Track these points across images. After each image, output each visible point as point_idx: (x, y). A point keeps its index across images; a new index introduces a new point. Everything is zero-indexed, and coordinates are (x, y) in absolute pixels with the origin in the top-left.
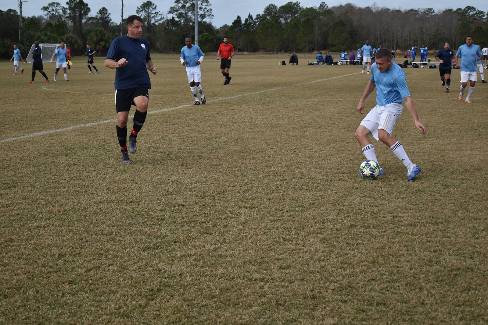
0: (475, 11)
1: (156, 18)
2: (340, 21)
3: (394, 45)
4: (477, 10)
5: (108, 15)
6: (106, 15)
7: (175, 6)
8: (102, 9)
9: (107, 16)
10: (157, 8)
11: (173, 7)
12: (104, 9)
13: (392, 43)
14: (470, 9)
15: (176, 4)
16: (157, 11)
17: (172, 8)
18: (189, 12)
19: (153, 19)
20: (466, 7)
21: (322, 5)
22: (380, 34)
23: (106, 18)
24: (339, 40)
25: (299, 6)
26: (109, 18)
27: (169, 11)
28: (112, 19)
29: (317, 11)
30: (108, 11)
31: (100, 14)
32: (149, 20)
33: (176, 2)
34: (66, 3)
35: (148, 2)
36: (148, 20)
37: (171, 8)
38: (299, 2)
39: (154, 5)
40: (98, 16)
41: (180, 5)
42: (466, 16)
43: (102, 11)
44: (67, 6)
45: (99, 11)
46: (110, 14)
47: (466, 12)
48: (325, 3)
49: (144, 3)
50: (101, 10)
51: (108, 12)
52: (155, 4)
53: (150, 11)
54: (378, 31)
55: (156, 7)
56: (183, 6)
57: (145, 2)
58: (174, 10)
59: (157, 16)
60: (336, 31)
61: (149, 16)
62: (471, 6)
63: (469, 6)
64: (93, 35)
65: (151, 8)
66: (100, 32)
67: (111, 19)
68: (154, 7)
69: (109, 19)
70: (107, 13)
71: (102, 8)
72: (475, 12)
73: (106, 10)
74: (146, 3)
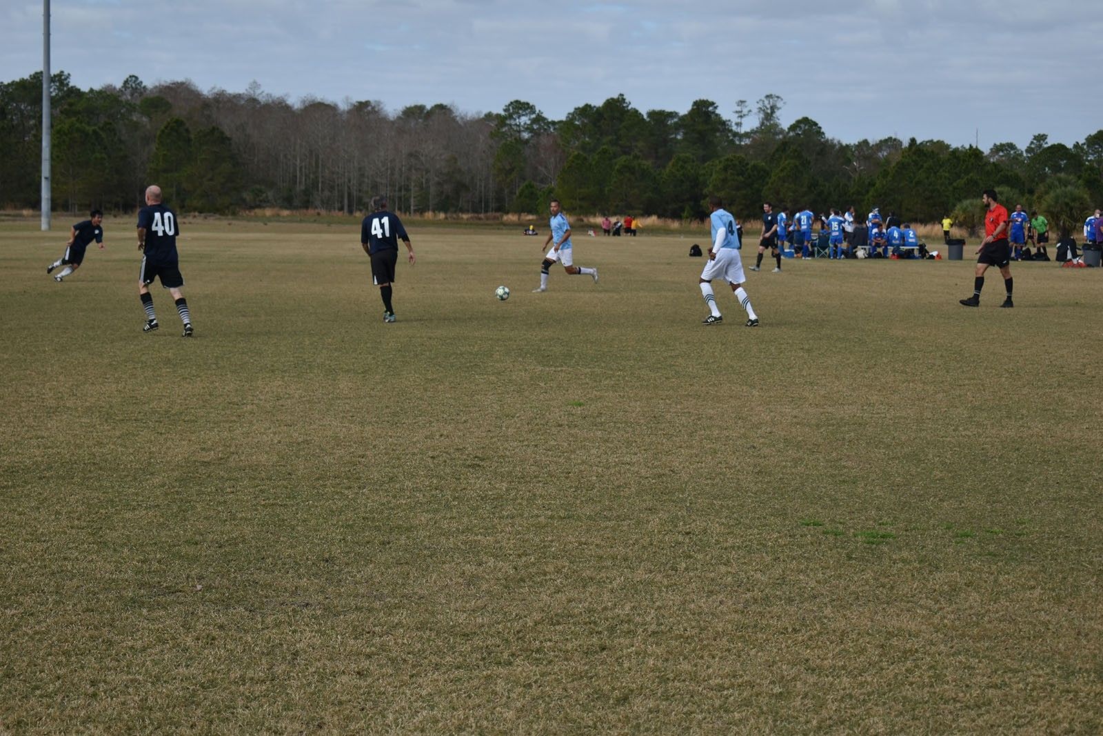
0: (534, 113)
2: (214, 128)
3: (342, 197)
4: (537, 112)
13: (338, 191)
14: (521, 109)
20: (511, 103)
21: (132, 84)
22: (301, 168)
24: (211, 180)
25: (68, 84)
29: (123, 98)
38: (66, 73)
42: (510, 125)
47: (510, 117)
48: (137, 78)
54: (298, 160)
60: (203, 156)
62: (522, 100)
63: (517, 102)
72: (533, 116)
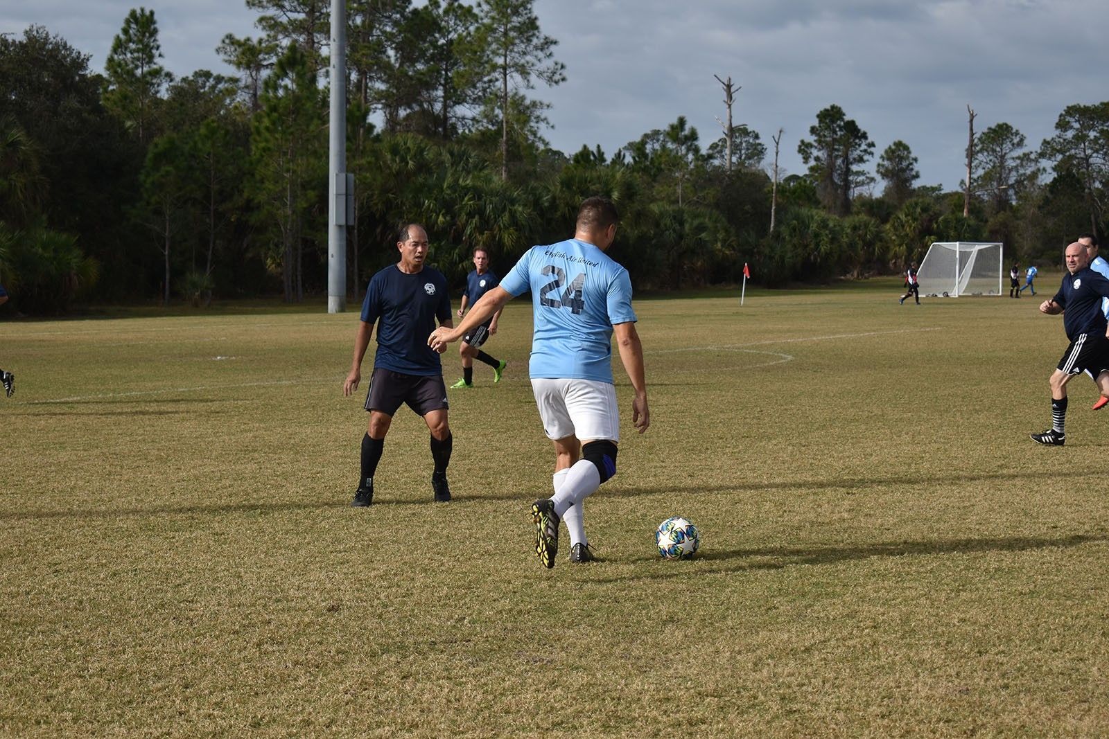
1: (1022, 171)
5: (911, 164)
6: (905, 164)
7: (1054, 136)
8: (893, 147)
9: (908, 166)
10: (1026, 142)
11: (1049, 139)
12: (899, 145)
15: (1058, 132)
16: (1025, 150)
17: (1048, 143)
18: (1095, 155)
19: (1014, 173)
23: (903, 170)
26: (912, 169)
27: (1039, 151)
28: (921, 174)
30: (911, 149)
31: (889, 159)
32: (1004, 176)
33: (1058, 126)
34: (809, 129)
35: (1000, 126)
36: (1001, 175)
37: (1045, 142)
39: (1017, 133)
40: (883, 166)
41: (1070, 134)
43: (893, 152)
44: (811, 139)
45: (886, 152)
46: (916, 160)
49: (990, 129)
50: (890, 148)
51: (912, 155)
52: (1021, 133)
53: (1004, 152)
55: (1022, 140)
56: (1080, 138)
57: (993, 127)
58: (1053, 149)
59: (1024, 163)
61: (1002, 166)
64: (903, 217)
65: (1007, 146)
66: (924, 210)
67: (917, 172)
68: (1016, 140)
69: (914, 173)
70: (908, 157)
71: (895, 144)
73: (906, 148)
74: (994, 131)
